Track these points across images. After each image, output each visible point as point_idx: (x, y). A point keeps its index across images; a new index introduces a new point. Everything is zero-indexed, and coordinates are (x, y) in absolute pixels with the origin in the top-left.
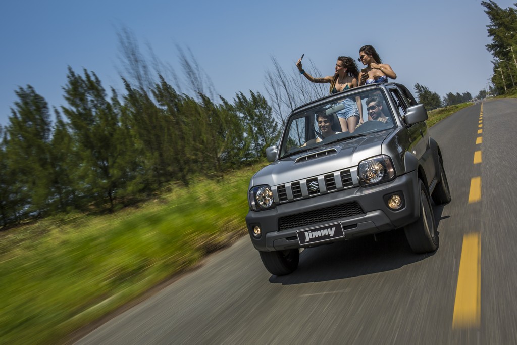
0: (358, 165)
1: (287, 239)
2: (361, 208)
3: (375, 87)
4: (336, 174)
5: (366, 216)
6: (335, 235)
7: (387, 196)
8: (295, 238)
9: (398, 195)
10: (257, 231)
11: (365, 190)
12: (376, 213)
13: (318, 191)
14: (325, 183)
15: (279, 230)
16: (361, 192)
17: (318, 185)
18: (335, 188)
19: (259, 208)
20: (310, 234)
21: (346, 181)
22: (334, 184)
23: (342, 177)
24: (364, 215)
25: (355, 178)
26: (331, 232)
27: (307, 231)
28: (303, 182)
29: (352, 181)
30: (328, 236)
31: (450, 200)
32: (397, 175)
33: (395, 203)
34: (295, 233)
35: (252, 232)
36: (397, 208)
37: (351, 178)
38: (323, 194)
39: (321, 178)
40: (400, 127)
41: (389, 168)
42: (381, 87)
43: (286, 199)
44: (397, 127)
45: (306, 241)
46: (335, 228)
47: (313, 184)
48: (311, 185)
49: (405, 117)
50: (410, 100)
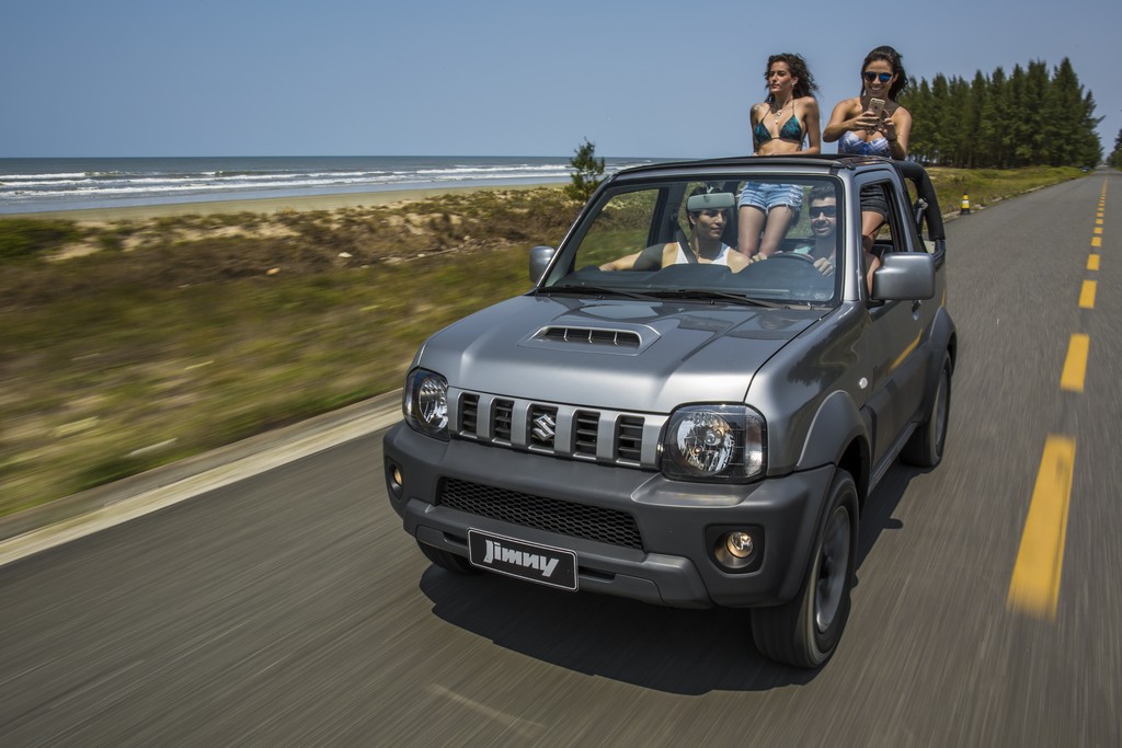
0: (671, 414)
1: (448, 535)
2: (638, 533)
3: (826, 172)
4: (607, 418)
5: (646, 562)
6: (555, 576)
7: (718, 529)
8: (464, 542)
9: (748, 534)
10: (398, 478)
11: (665, 487)
12: (676, 564)
14: (573, 429)
15: (438, 502)
17: (553, 428)
18: (593, 451)
20: (498, 549)
21: (630, 444)
22: (593, 439)
23: (619, 431)
24: (641, 552)
25: (651, 447)
26: (548, 567)
27: (493, 540)
28: (522, 407)
29: (640, 449)
30: (538, 573)
32: (767, 474)
33: (738, 547)
35: (390, 477)
36: (736, 564)
37: (640, 442)
38: (561, 457)
39: (566, 413)
40: (848, 306)
41: (751, 450)
42: (844, 177)
43: (473, 431)
44: (841, 303)
45: (485, 560)
46: (557, 561)
47: (544, 422)
48: (539, 421)
49: (875, 276)
50: (926, 205)
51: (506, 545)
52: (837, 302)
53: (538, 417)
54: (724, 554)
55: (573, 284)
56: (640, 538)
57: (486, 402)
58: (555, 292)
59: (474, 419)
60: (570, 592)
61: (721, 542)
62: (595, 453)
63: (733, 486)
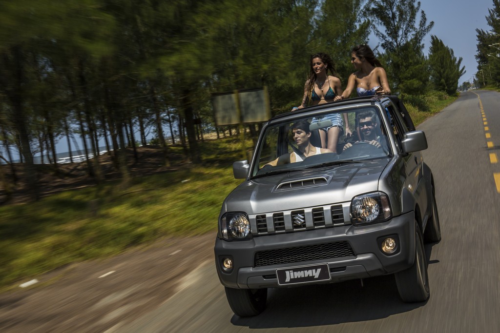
0: (352, 201)
1: (264, 277)
2: (351, 249)
3: (370, 104)
4: (326, 208)
5: (357, 259)
7: (381, 238)
8: (274, 276)
9: (393, 238)
10: (228, 265)
11: (357, 229)
12: (368, 257)
13: (304, 225)
14: (313, 217)
15: (255, 266)
16: (353, 232)
17: (304, 219)
18: (323, 223)
19: (231, 239)
20: (292, 274)
21: (339, 216)
22: (322, 219)
23: (332, 213)
24: (353, 257)
25: (347, 216)
26: (316, 274)
27: (289, 270)
28: (287, 214)
30: (312, 278)
31: (440, 239)
32: (393, 215)
33: (389, 246)
34: (275, 271)
35: (222, 265)
36: (391, 252)
37: (343, 215)
38: (310, 230)
39: (308, 211)
40: (396, 156)
41: (385, 207)
42: (377, 105)
43: (266, 230)
44: (393, 156)
45: (286, 281)
46: (320, 269)
47: (299, 217)
48: (297, 218)
50: (403, 115)
51: (295, 270)
52: (391, 156)
53: (295, 216)
56: (352, 251)
57: (269, 216)
58: (259, 177)
59: (265, 225)
60: (327, 281)
63: (381, 224)
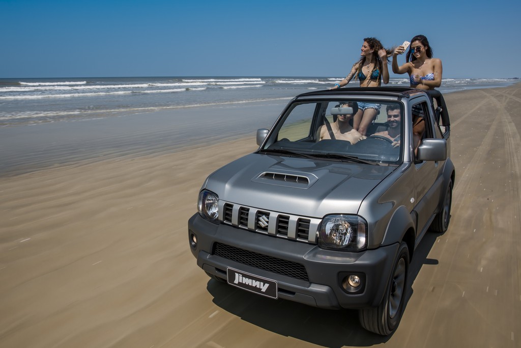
0: (323, 218)
1: (217, 269)
3: (396, 99)
4: (294, 219)
5: (310, 288)
7: (344, 274)
8: (225, 272)
9: (358, 276)
10: (195, 239)
11: (320, 253)
12: (323, 289)
14: (277, 223)
15: (213, 253)
16: (314, 256)
17: (267, 222)
20: (241, 277)
21: (304, 231)
22: (286, 228)
23: (298, 225)
24: (308, 282)
25: (313, 234)
26: (264, 288)
27: (239, 273)
28: (253, 211)
29: (308, 234)
30: (259, 290)
32: (368, 248)
35: (191, 240)
36: (352, 290)
37: (308, 231)
38: (270, 235)
39: (274, 215)
40: (406, 164)
41: (360, 236)
42: (404, 101)
43: (230, 221)
44: (403, 163)
45: (235, 282)
46: (268, 285)
47: (263, 219)
48: (261, 218)
49: (418, 150)
50: (441, 110)
51: (244, 276)
52: (400, 162)
53: (260, 216)
54: (347, 284)
55: (277, 148)
56: (307, 276)
57: (236, 208)
58: (269, 152)
59: (231, 216)
60: (273, 299)
61: (345, 280)
62: (287, 235)
63: (351, 253)
